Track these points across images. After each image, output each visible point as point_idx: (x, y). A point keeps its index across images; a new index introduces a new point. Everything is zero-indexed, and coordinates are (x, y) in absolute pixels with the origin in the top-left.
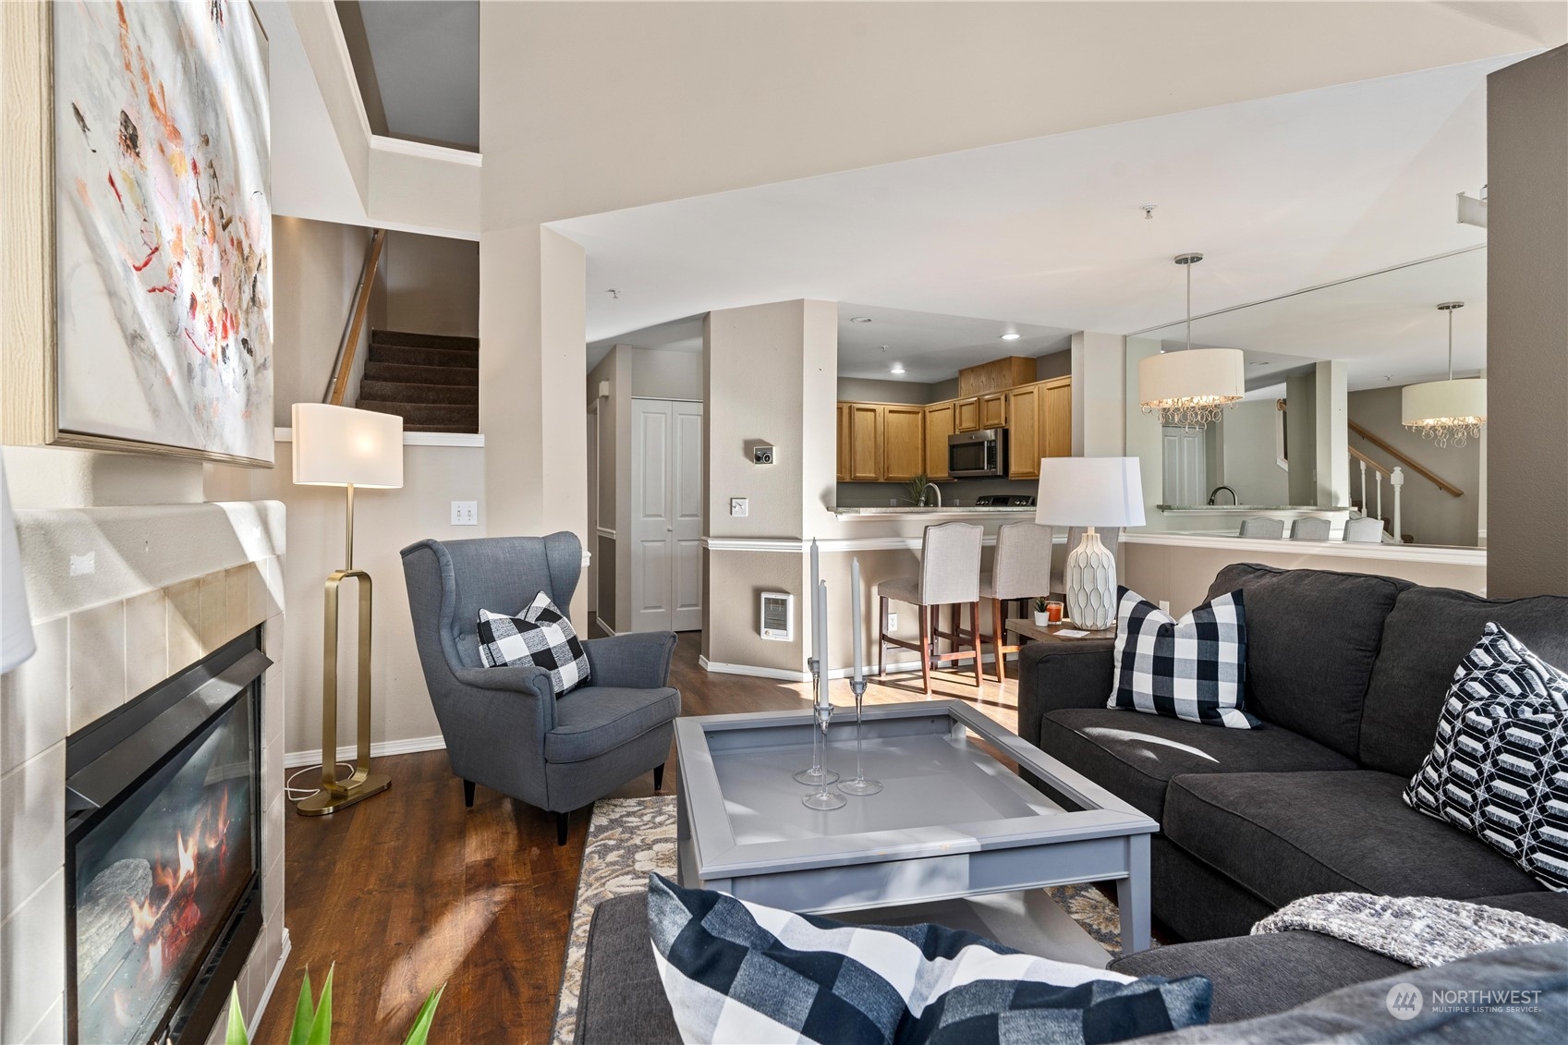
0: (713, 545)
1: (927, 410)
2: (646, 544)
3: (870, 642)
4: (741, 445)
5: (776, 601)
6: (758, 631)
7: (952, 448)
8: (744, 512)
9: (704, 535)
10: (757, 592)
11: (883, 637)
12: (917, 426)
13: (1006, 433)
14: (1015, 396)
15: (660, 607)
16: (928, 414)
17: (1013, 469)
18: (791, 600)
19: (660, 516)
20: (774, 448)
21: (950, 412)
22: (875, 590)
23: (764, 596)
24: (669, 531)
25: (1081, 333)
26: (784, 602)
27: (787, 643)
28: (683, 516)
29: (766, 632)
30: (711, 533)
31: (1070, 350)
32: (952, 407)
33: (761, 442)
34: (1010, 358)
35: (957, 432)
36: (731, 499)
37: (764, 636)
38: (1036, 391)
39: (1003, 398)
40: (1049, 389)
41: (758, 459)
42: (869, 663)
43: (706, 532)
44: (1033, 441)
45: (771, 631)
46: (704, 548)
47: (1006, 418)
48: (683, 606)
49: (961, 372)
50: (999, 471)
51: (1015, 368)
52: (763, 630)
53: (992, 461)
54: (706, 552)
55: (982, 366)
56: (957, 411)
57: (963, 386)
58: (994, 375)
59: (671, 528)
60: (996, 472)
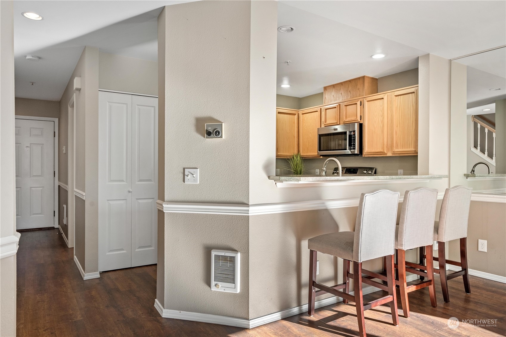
0: (167, 208)
1: (300, 113)
2: (111, 202)
3: (300, 286)
4: (193, 122)
5: (225, 258)
6: (209, 284)
7: (320, 136)
8: (195, 180)
9: (159, 199)
10: (208, 250)
11: (312, 283)
12: (294, 123)
13: (361, 126)
14: (368, 101)
15: (122, 250)
16: (301, 115)
17: (367, 149)
18: (239, 257)
19: (123, 181)
20: (223, 124)
21: (318, 114)
22: (305, 244)
23: (214, 253)
24: (129, 192)
25: (427, 56)
26: (232, 260)
27: (235, 295)
28: (140, 181)
29: (216, 285)
30: (166, 198)
31: (418, 68)
32: (319, 109)
33: (211, 119)
34: (363, 78)
35: (323, 126)
36: (184, 169)
37: (214, 289)
38: (385, 98)
39: (359, 103)
40: (396, 96)
41: (209, 134)
42: (299, 304)
43: (161, 196)
44: (383, 132)
45: (220, 284)
46: (159, 210)
47: (361, 116)
48: (140, 247)
49: (325, 88)
50: (356, 151)
51: (367, 84)
52: (213, 283)
53: (352, 144)
54: (161, 214)
55: (341, 84)
56: (323, 113)
57: (326, 96)
58: (350, 88)
59: (131, 190)
60: (354, 151)
